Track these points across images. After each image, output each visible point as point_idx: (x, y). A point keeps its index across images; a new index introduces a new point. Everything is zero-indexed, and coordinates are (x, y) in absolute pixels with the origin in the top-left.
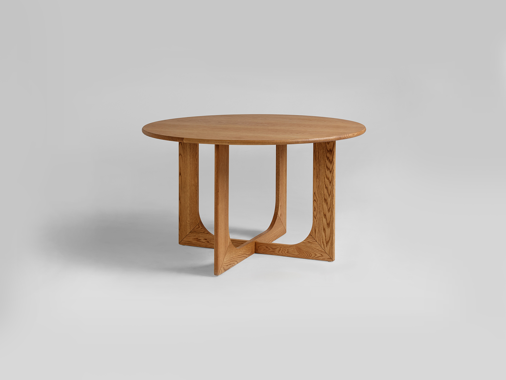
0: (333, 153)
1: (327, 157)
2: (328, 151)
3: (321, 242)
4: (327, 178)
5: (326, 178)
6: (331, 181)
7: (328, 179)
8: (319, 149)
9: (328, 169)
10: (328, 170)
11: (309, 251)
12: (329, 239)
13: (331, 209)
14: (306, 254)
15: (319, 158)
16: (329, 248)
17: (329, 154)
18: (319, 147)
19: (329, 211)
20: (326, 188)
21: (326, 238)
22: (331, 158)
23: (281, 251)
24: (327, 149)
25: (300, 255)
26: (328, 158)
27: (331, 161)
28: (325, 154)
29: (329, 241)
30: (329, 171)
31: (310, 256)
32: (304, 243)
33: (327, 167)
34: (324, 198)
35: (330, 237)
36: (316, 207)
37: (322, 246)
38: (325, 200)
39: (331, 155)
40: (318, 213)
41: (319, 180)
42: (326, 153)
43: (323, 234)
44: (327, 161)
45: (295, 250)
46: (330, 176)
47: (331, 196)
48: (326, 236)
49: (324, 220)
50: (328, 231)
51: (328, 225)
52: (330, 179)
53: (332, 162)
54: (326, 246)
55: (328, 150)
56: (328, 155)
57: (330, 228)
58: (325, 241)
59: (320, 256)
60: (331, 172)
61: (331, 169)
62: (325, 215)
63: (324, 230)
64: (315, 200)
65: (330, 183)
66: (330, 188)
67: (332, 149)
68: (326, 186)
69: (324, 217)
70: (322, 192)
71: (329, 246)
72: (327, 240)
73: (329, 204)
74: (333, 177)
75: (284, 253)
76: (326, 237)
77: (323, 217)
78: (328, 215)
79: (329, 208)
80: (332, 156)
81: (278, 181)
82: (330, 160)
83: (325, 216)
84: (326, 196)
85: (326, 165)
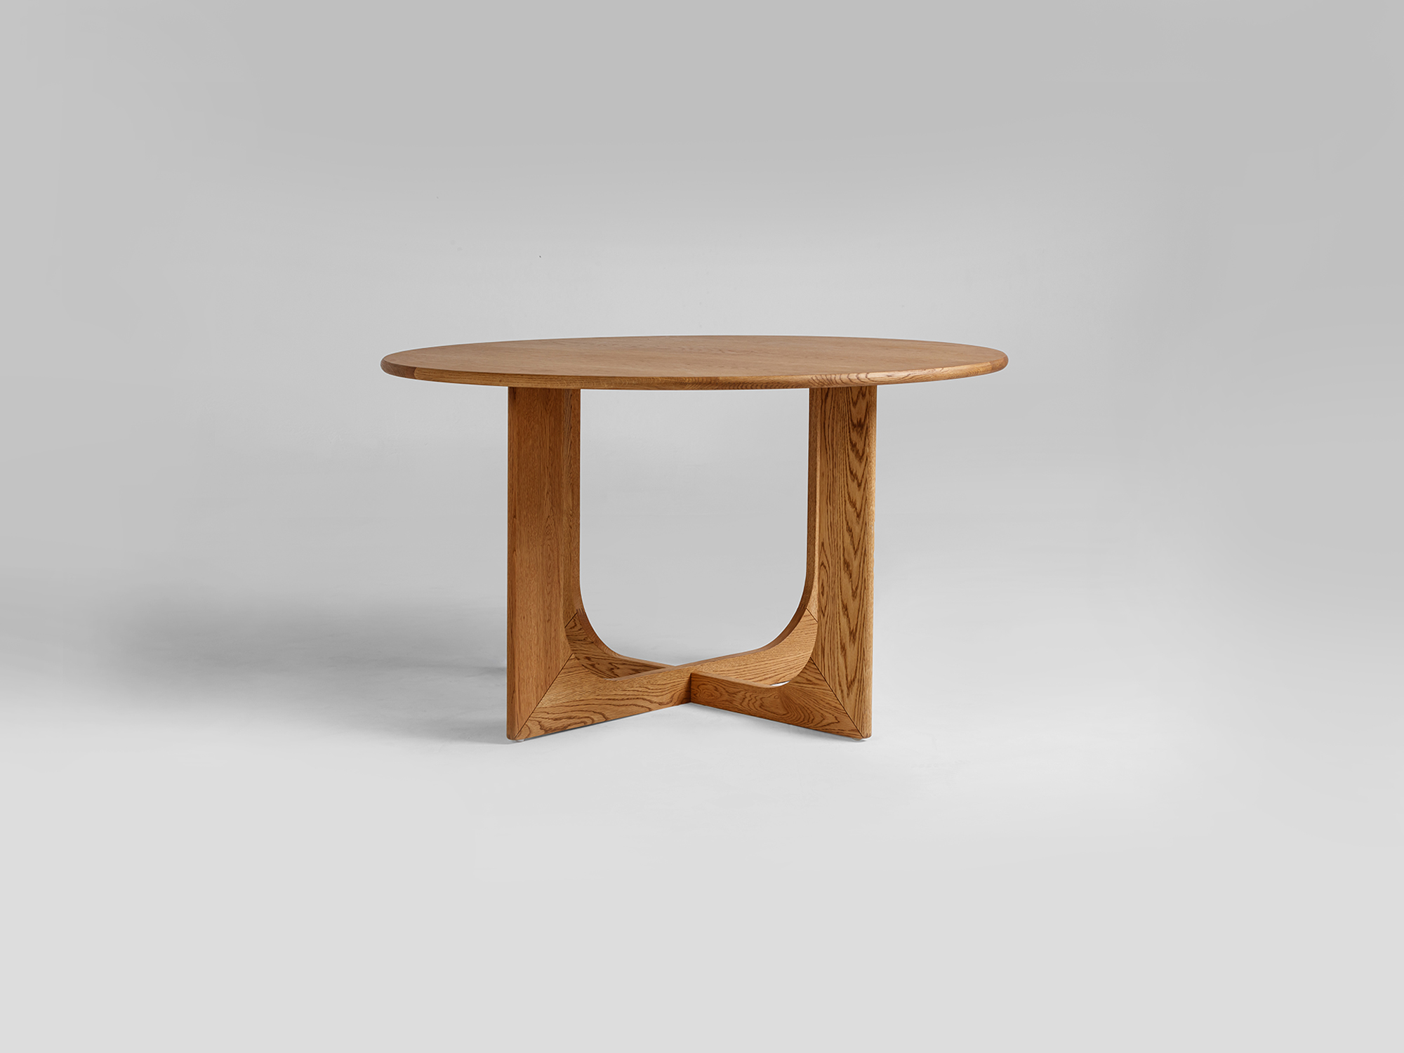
0: (866, 433)
1: (851, 442)
2: (854, 426)
3: (835, 684)
4: (851, 502)
5: (848, 502)
6: (861, 511)
7: (854, 505)
8: (833, 419)
9: (854, 476)
10: (854, 481)
11: (808, 706)
12: (853, 675)
13: (859, 591)
14: (802, 714)
15: (832, 445)
16: (853, 701)
17: (855, 432)
18: (834, 414)
19: (854, 595)
20: (850, 530)
21: (848, 673)
22: (860, 446)
23: (747, 700)
24: (852, 420)
25: (788, 715)
26: (854, 446)
27: (861, 455)
28: (848, 434)
29: (854, 680)
30: (856, 481)
31: (811, 719)
32: (797, 682)
33: (851, 472)
34: (845, 559)
35: (856, 670)
36: (825, 584)
37: (839, 693)
38: (847, 564)
39: (860, 436)
40: (830, 600)
41: (834, 508)
42: (849, 432)
43: (841, 660)
44: (852, 455)
45: (778, 700)
46: (857, 496)
47: (859, 553)
48: (846, 668)
49: (844, 620)
50: (852, 652)
51: (853, 634)
52: (858, 506)
53: (863, 455)
54: (848, 695)
55: (855, 422)
56: (855, 436)
57: (856, 643)
58: (845, 681)
59: (833, 723)
60: (859, 485)
61: (860, 477)
62: (845, 608)
63: (843, 648)
64: (823, 564)
65: (858, 516)
66: (856, 529)
67: (863, 421)
68: (848, 524)
69: (844, 614)
70: (840, 543)
71: (853, 696)
72: (849, 679)
73: (854, 576)
74: (866, 501)
75: (753, 708)
76: (848, 670)
77: (841, 613)
78: (853, 606)
79: (854, 588)
80: (863, 439)
81: (812, 519)
82: (857, 452)
83: (846, 610)
84: (849, 554)
85: (849, 466)
